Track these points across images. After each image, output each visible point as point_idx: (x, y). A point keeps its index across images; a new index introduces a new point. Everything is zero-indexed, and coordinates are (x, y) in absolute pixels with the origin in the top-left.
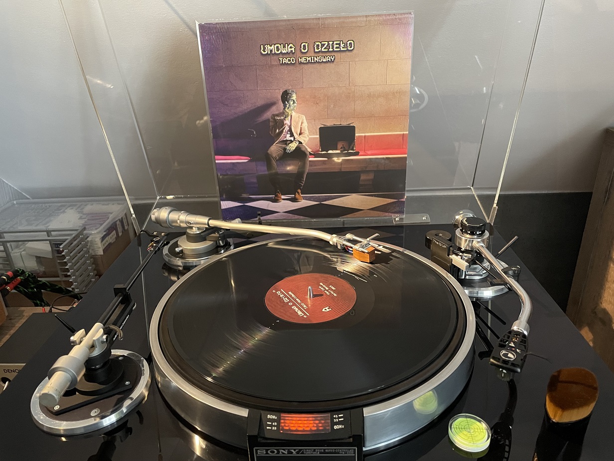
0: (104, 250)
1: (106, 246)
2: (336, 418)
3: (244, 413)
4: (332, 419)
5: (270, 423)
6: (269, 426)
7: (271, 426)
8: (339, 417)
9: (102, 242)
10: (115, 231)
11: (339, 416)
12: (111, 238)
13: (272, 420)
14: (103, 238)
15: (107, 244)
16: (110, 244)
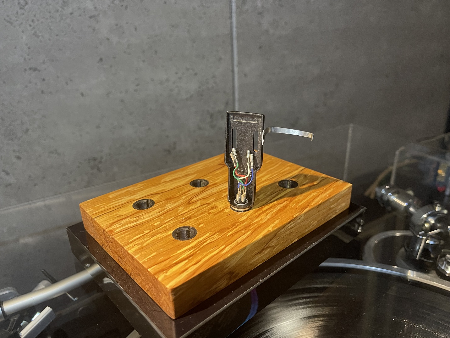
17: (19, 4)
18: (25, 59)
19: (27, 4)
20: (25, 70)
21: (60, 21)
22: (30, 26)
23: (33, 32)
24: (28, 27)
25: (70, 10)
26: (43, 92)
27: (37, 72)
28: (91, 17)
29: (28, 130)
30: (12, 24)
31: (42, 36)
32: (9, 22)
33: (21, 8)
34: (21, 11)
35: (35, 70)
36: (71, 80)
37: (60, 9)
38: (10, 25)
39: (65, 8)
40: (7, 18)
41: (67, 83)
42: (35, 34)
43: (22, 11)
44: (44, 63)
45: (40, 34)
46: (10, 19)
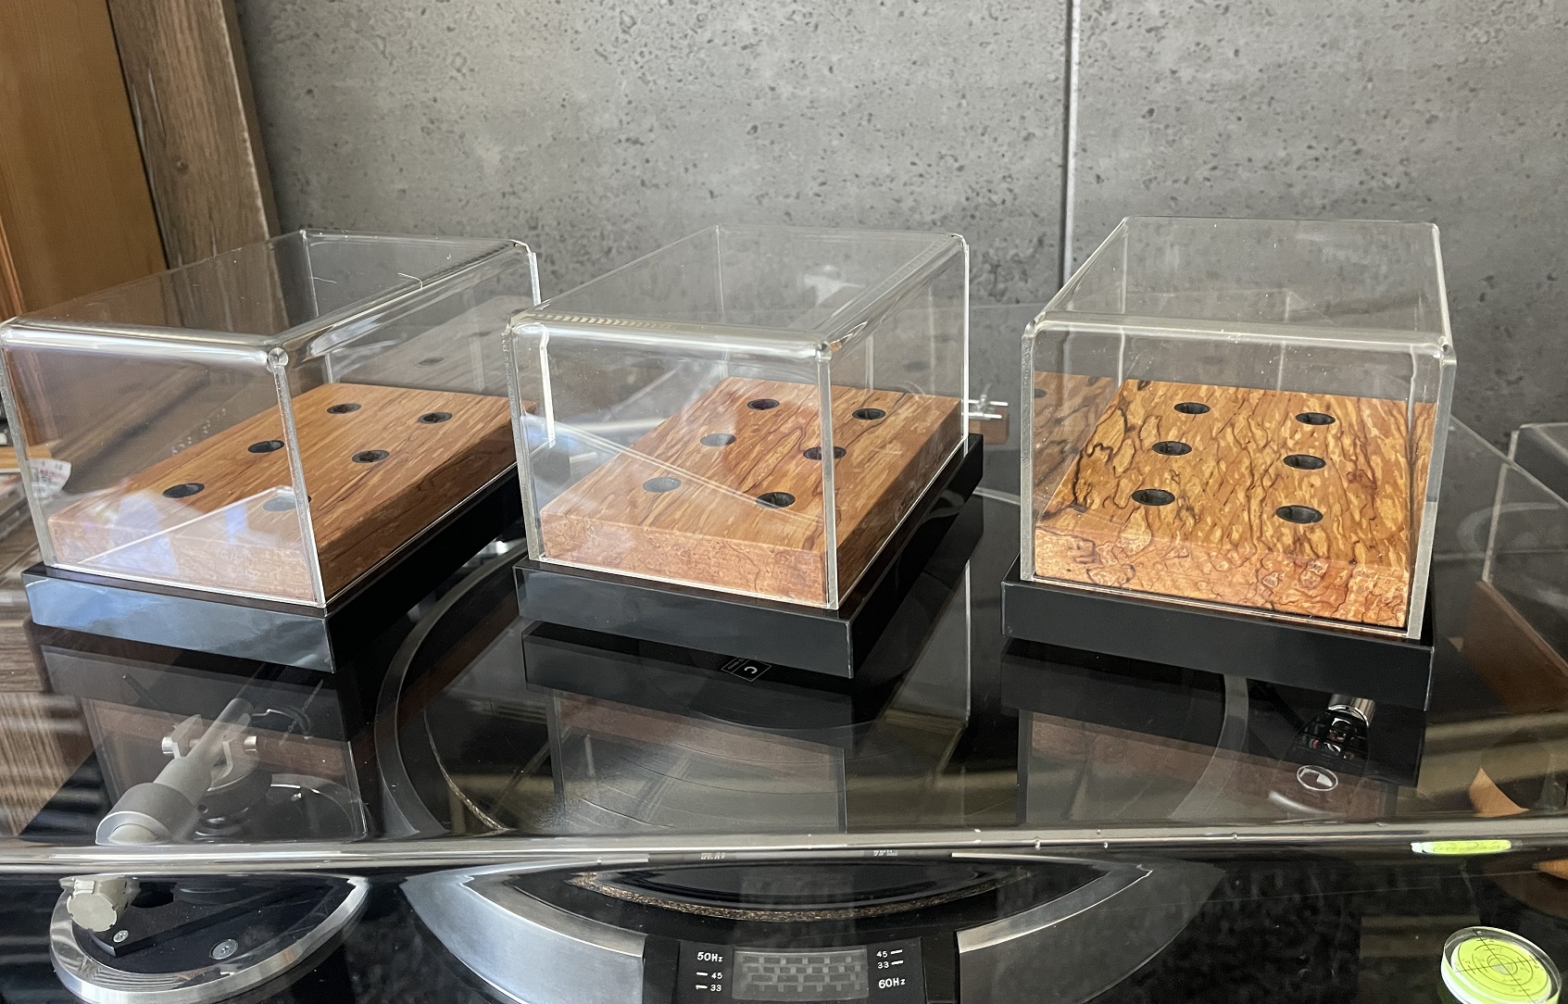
2: (882, 960)
4: (874, 960)
5: (705, 975)
6: (701, 981)
7: (708, 981)
8: (891, 957)
11: (893, 953)
13: (710, 967)
17: (621, 23)
18: (621, 121)
19: (634, 23)
20: (620, 141)
21: (688, 55)
22: (637, 63)
23: (640, 74)
24: (633, 63)
25: (707, 35)
26: (643, 183)
27: (638, 146)
28: (744, 48)
29: (610, 250)
30: (606, 58)
31: (655, 82)
32: (602, 56)
33: (624, 31)
34: (622, 37)
35: (636, 142)
36: (695, 166)
37: (690, 32)
38: (601, 59)
39: (699, 31)
40: (601, 49)
41: (686, 170)
42: (642, 78)
43: (627, 37)
44: (651, 130)
45: (650, 79)
46: (605, 50)
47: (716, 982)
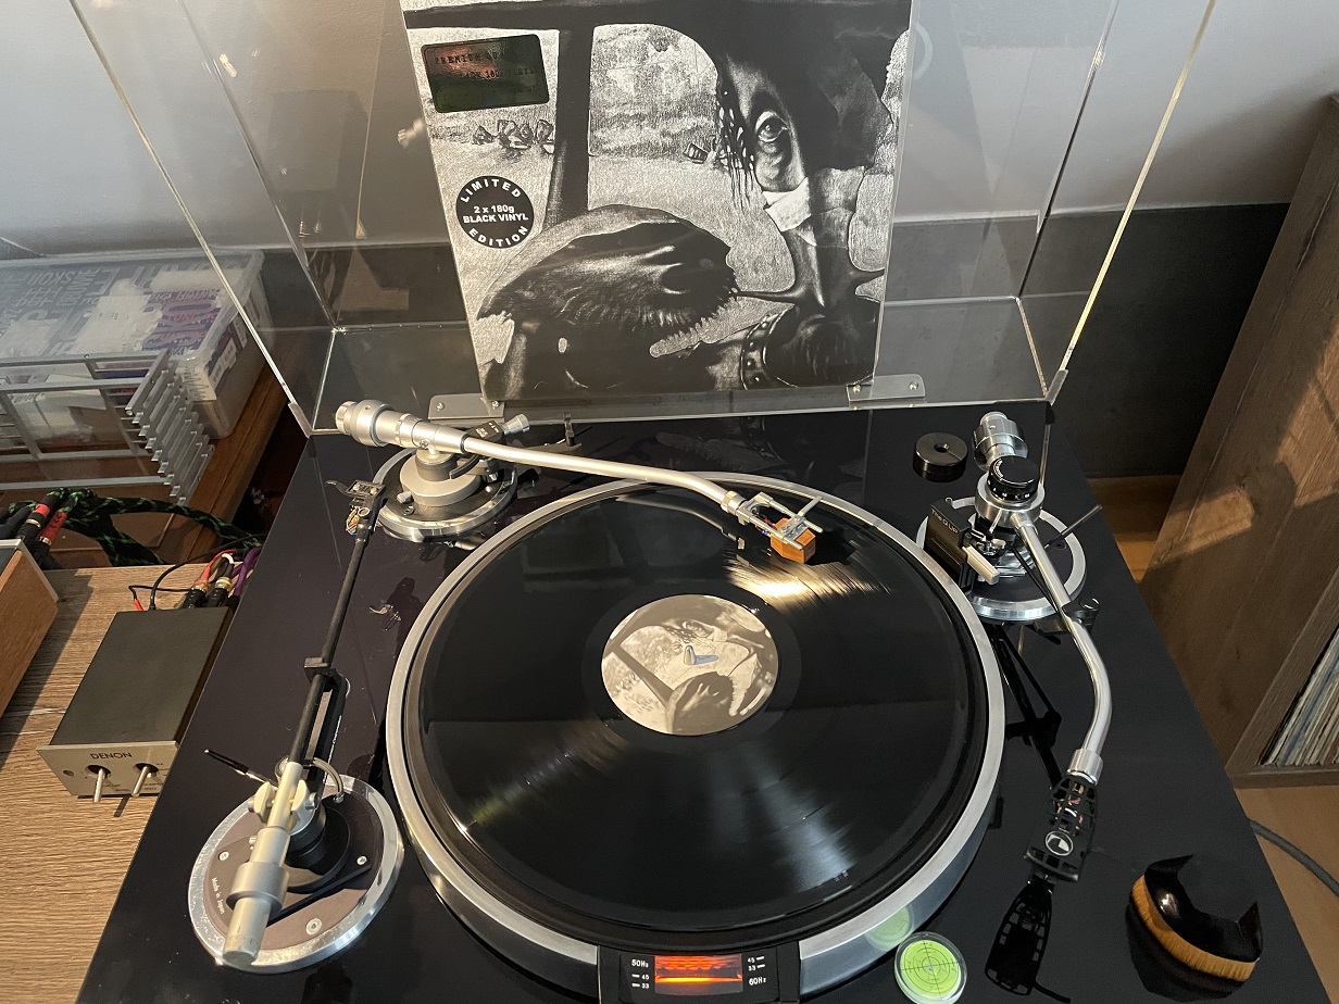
0: (218, 391)
1: (218, 381)
2: (751, 964)
3: (588, 954)
4: (746, 965)
5: (638, 976)
6: (637, 981)
7: (639, 981)
8: (757, 962)
9: (209, 374)
10: (231, 341)
11: (758, 959)
12: (226, 358)
13: (641, 970)
14: (211, 366)
15: (221, 373)
16: (228, 371)
47: (645, 981)
